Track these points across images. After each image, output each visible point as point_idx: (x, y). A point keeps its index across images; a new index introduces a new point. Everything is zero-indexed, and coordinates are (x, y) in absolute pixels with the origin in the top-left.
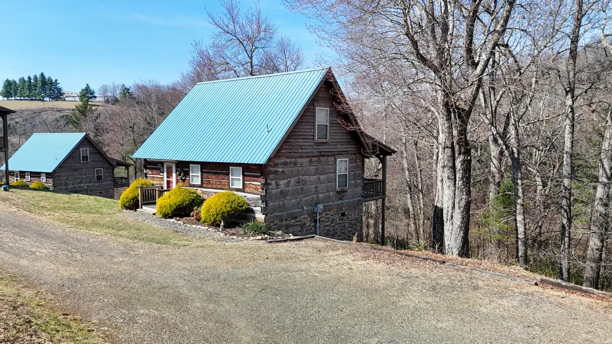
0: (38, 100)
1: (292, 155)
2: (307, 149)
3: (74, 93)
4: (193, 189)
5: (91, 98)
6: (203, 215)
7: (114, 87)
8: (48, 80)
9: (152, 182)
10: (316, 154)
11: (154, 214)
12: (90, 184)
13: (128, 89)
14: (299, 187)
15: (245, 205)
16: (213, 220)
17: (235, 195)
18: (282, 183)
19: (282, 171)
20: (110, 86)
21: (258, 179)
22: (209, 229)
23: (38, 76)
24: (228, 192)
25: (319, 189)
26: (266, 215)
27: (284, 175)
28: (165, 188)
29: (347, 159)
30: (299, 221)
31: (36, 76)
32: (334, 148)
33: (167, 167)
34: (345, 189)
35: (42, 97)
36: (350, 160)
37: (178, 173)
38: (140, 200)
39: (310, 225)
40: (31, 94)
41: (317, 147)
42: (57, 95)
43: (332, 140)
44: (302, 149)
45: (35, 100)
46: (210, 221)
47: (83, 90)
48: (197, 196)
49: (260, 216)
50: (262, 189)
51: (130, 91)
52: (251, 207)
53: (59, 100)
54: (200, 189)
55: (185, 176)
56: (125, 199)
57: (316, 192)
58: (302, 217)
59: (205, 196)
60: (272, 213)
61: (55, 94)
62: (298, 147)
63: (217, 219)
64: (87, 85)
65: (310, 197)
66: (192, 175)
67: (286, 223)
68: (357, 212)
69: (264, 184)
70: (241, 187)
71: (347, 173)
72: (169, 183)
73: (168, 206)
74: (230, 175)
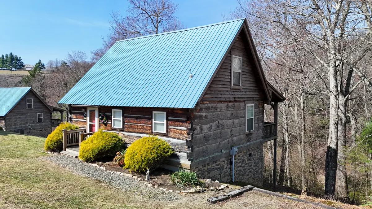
0: (8, 70)
1: (214, 99)
2: (225, 94)
3: (31, 66)
4: (115, 133)
5: (42, 68)
6: (126, 161)
7: (57, 62)
8: (15, 57)
9: (76, 125)
10: (232, 100)
11: (76, 157)
12: (33, 125)
13: (66, 63)
14: (218, 131)
15: (170, 151)
16: (137, 167)
17: (159, 140)
18: (205, 127)
19: (206, 116)
20: (54, 62)
21: (184, 124)
22: (134, 177)
23: (9, 55)
24: (151, 136)
25: (233, 133)
26: (192, 161)
27: (207, 120)
28: (88, 132)
29: (253, 105)
30: (218, 165)
31: (7, 55)
32: (244, 95)
33: (90, 112)
34: (251, 132)
35: (11, 68)
36: (255, 106)
37: (100, 117)
38: (64, 142)
39: (227, 168)
40: (4, 66)
41: (232, 93)
42: (21, 67)
43: (243, 88)
44: (221, 94)
45: (6, 70)
46: (135, 168)
47: (37, 64)
48: (119, 140)
49: (185, 162)
50: (188, 134)
51: (67, 65)
52: (176, 153)
53: (21, 70)
54: (122, 132)
55: (107, 120)
56: (49, 142)
57: (232, 136)
58: (221, 160)
59: (127, 140)
60: (197, 159)
61: (19, 66)
62: (218, 93)
63: (143, 166)
64: (40, 60)
65: (227, 140)
66: (113, 119)
67: (209, 167)
68: (259, 152)
69: (191, 129)
70: (165, 132)
71: (253, 117)
72: (91, 126)
73: (90, 150)
74: (153, 120)
